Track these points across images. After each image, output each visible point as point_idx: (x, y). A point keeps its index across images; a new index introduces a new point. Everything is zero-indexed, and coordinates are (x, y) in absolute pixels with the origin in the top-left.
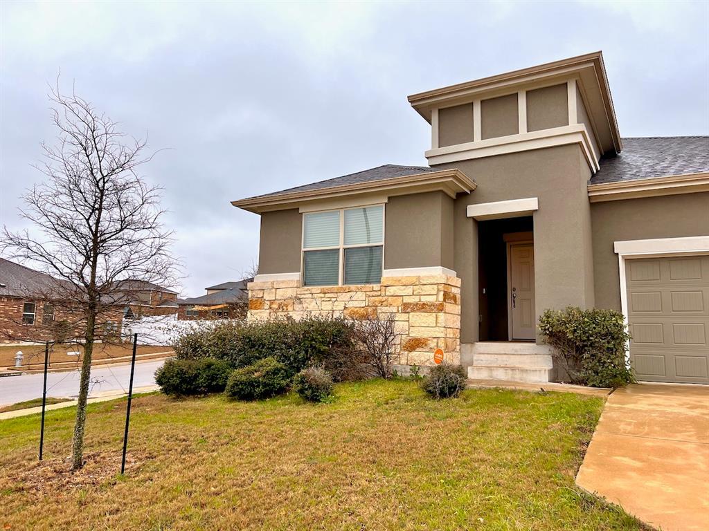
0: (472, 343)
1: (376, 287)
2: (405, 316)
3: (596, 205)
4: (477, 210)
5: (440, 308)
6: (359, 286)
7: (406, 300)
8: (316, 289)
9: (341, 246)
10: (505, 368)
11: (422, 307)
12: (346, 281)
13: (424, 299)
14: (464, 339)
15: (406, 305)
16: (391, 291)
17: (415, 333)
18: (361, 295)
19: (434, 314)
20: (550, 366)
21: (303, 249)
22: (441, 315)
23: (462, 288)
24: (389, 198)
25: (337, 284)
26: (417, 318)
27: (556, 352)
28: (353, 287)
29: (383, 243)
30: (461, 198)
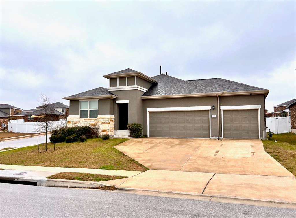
0: (117, 130)
1: (96, 119)
2: (102, 125)
3: (143, 101)
4: (118, 102)
5: (109, 123)
6: (93, 118)
7: (103, 122)
8: (83, 119)
9: (89, 109)
10: (121, 135)
11: (106, 123)
12: (90, 117)
13: (106, 122)
14: (115, 129)
15: (102, 123)
16: (99, 120)
17: (104, 129)
18: (93, 121)
19: (108, 125)
20: (129, 134)
21: (80, 110)
22: (109, 125)
23: (115, 119)
24: (99, 99)
25: (88, 118)
26: (105, 125)
27: (131, 132)
28: (91, 119)
29: (98, 109)
30: (114, 100)
